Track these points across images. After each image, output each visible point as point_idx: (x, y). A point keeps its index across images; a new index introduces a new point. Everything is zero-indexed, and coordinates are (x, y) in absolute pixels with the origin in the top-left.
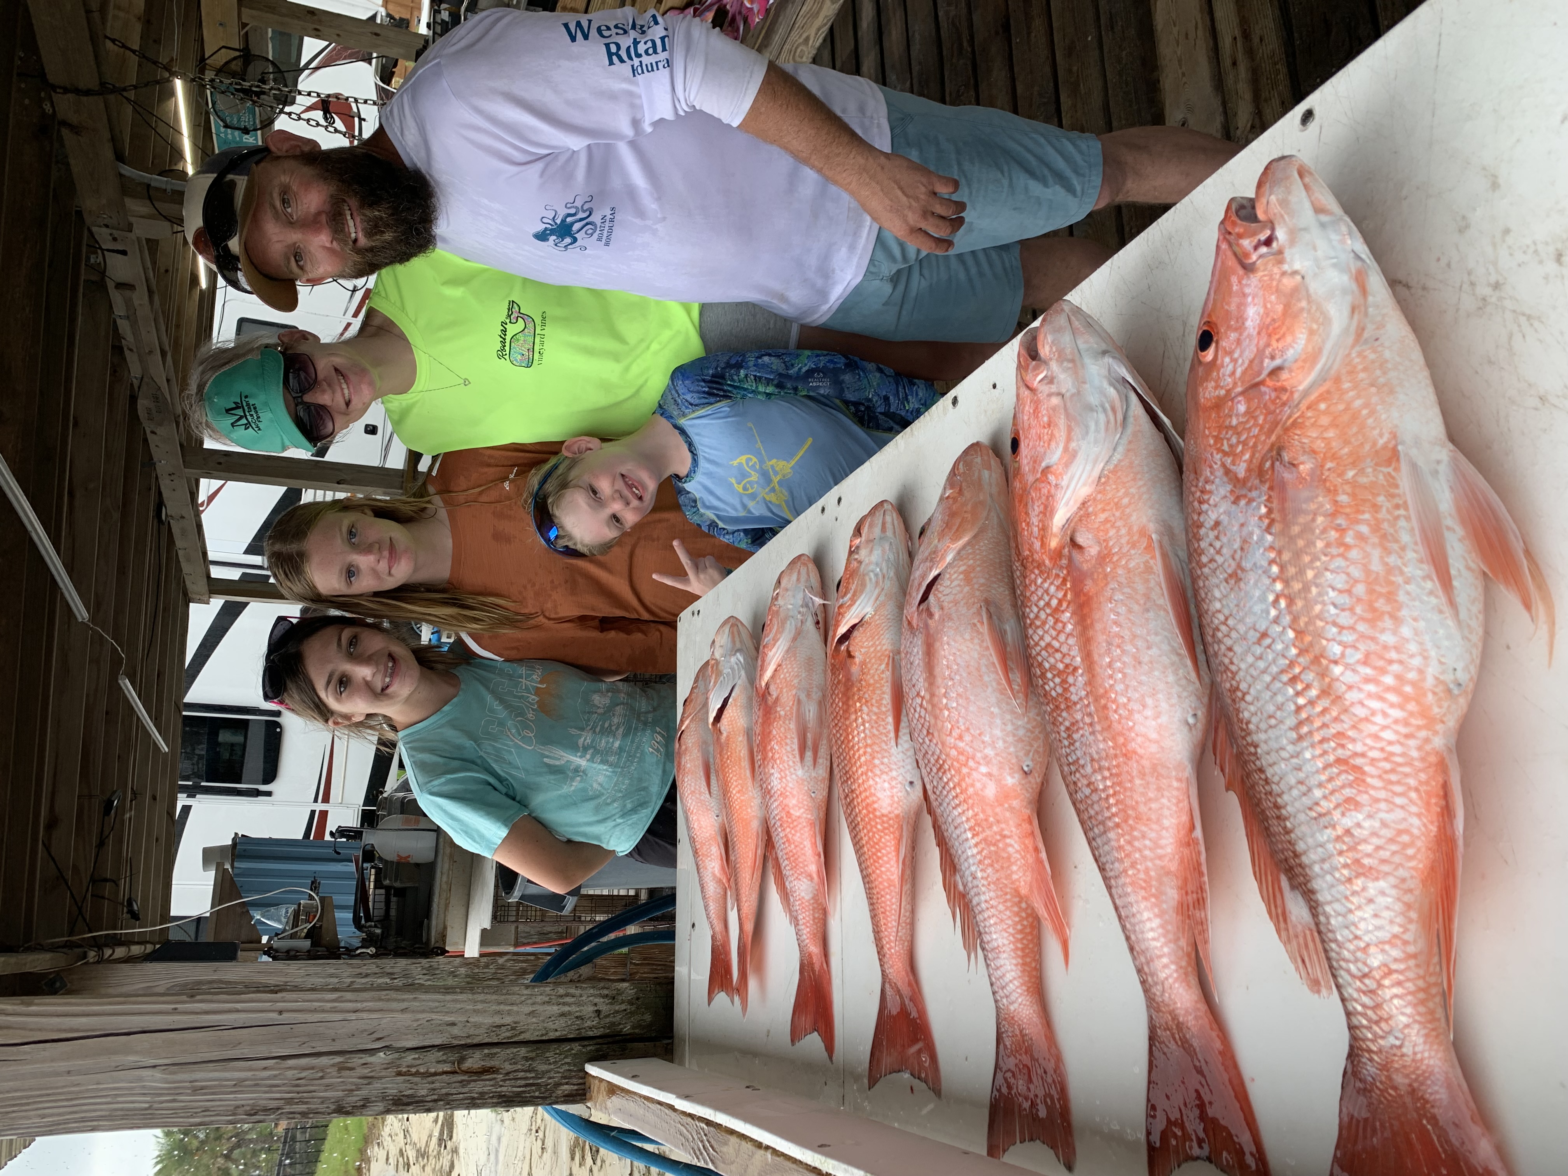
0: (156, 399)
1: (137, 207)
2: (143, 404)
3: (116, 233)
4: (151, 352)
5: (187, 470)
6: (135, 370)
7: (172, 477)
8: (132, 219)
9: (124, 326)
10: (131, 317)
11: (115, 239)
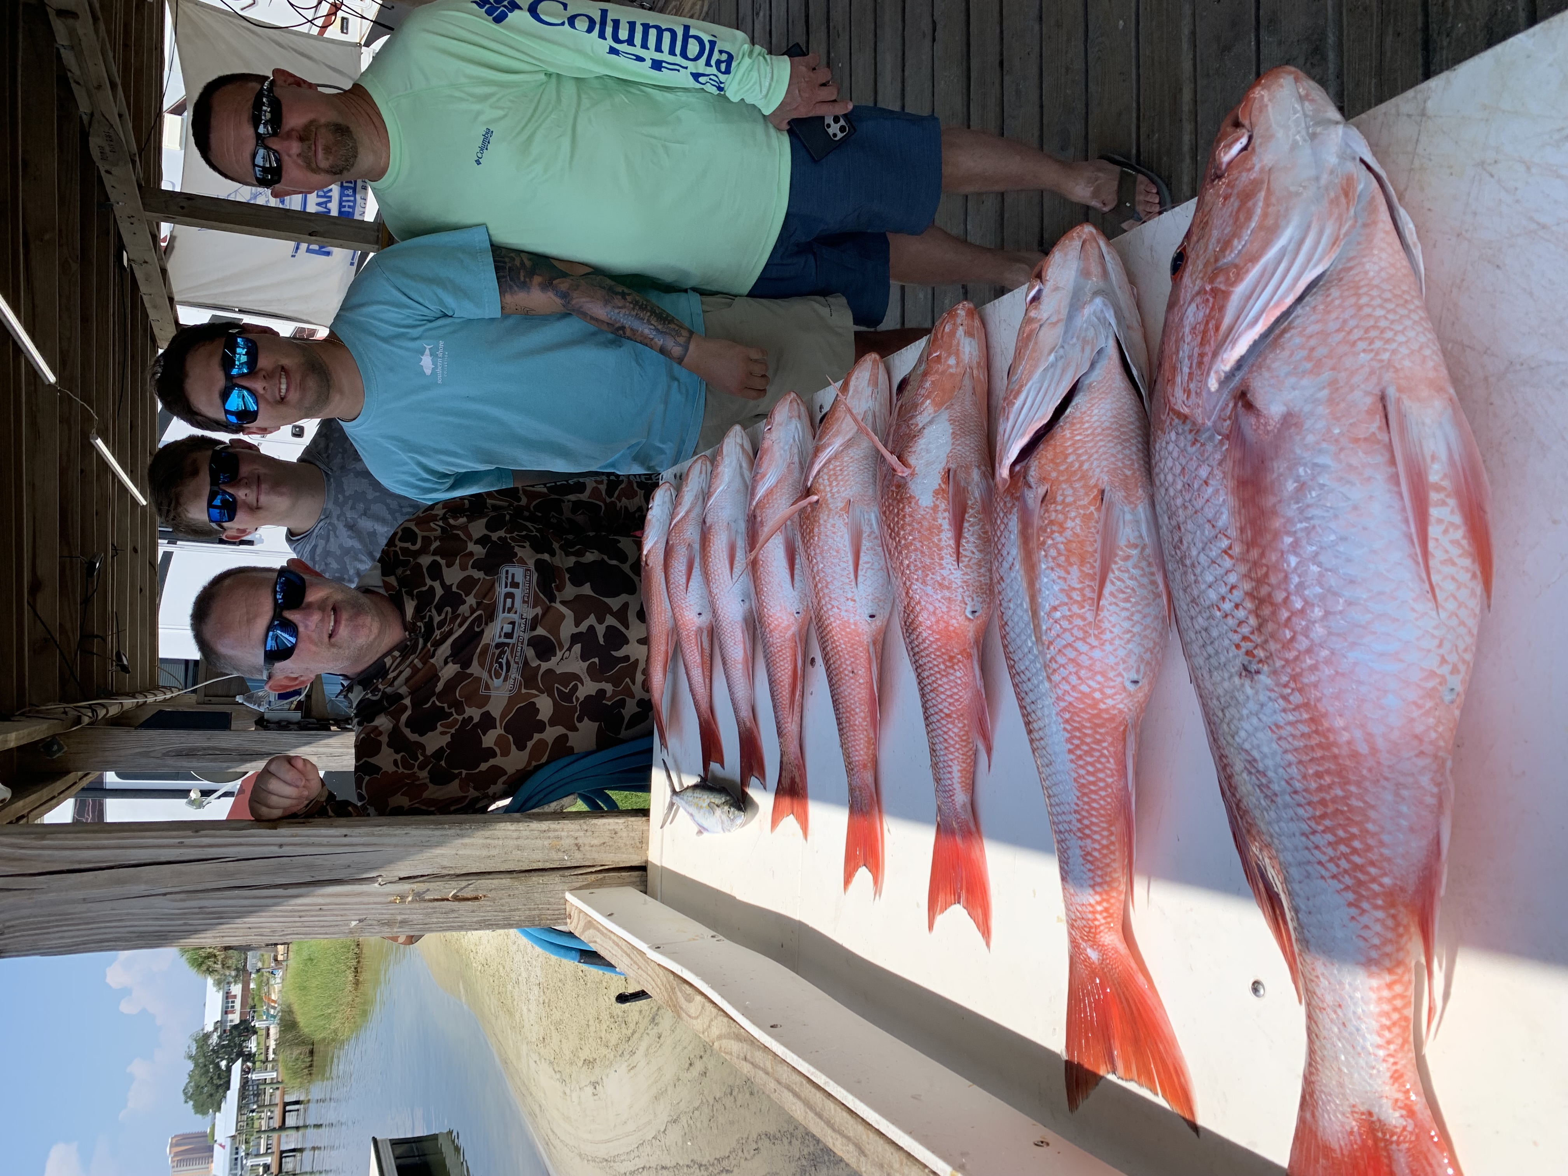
0: (109, 138)
2: (95, 142)
4: (99, 87)
5: (148, 213)
6: (84, 107)
7: (132, 220)
9: (68, 57)
10: (75, 46)
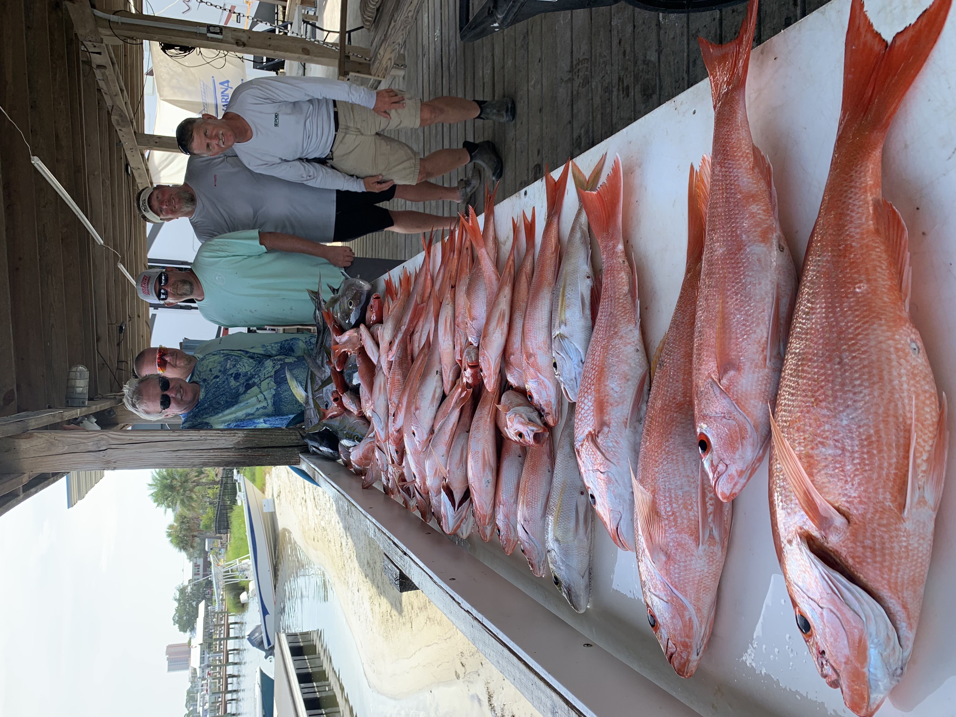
0: (121, 116)
1: (104, 32)
2: (114, 118)
3: (95, 44)
4: (116, 95)
5: (139, 147)
6: (109, 102)
7: (132, 150)
8: (102, 37)
9: (102, 84)
10: (105, 79)
11: (95, 47)
